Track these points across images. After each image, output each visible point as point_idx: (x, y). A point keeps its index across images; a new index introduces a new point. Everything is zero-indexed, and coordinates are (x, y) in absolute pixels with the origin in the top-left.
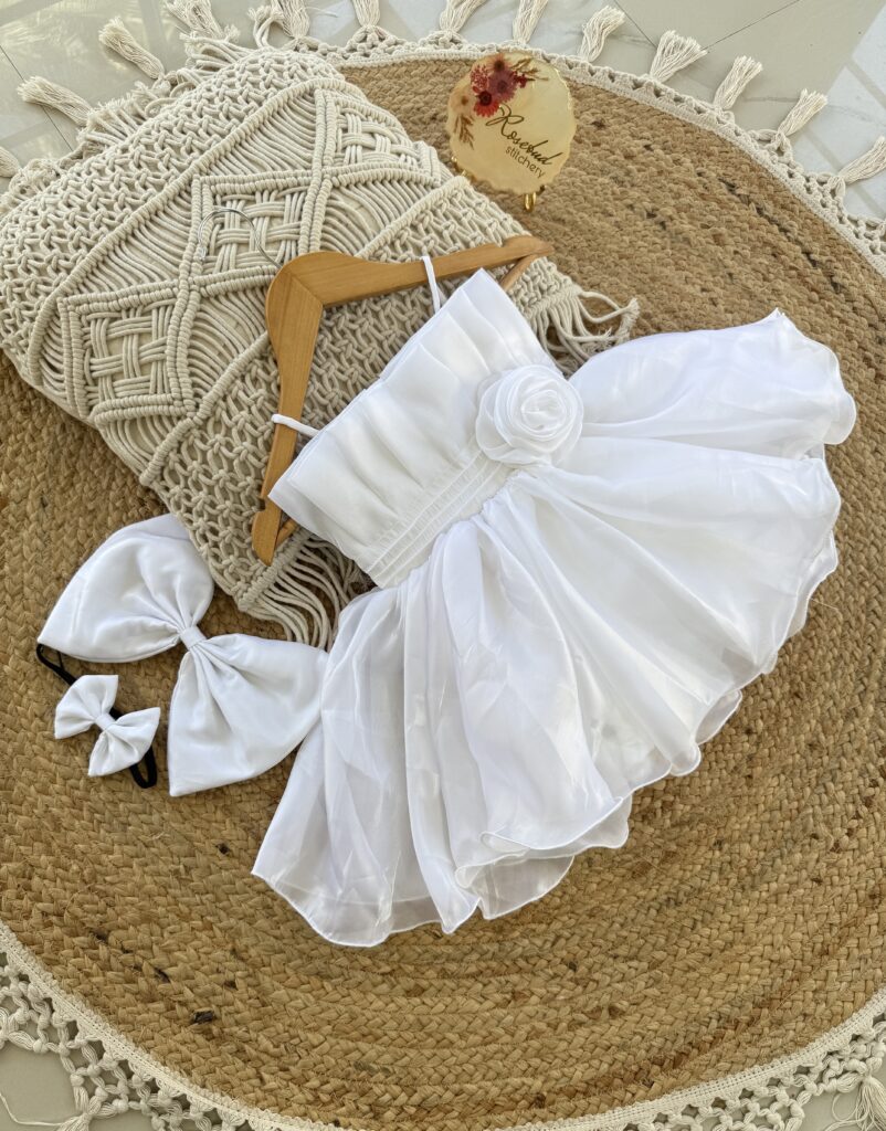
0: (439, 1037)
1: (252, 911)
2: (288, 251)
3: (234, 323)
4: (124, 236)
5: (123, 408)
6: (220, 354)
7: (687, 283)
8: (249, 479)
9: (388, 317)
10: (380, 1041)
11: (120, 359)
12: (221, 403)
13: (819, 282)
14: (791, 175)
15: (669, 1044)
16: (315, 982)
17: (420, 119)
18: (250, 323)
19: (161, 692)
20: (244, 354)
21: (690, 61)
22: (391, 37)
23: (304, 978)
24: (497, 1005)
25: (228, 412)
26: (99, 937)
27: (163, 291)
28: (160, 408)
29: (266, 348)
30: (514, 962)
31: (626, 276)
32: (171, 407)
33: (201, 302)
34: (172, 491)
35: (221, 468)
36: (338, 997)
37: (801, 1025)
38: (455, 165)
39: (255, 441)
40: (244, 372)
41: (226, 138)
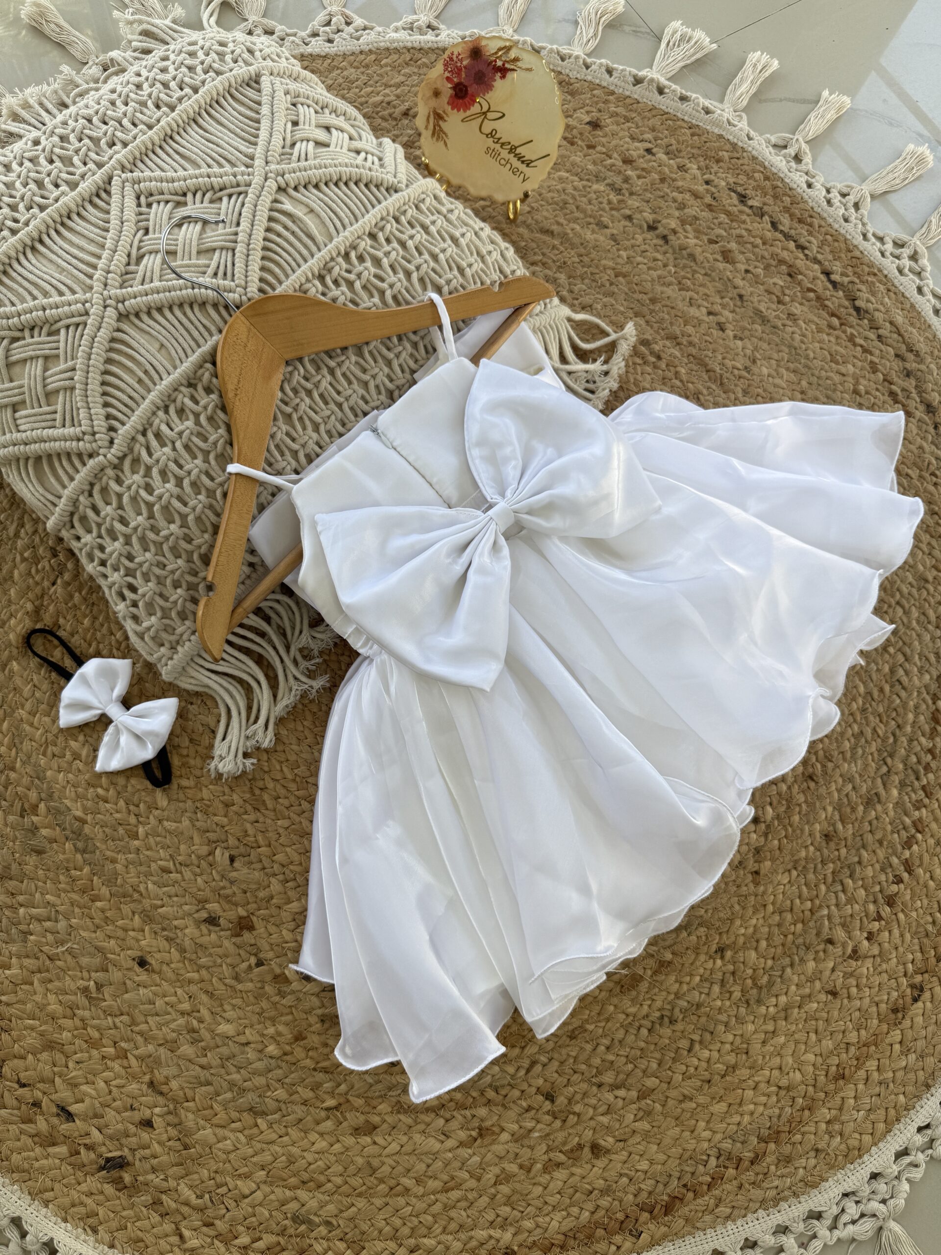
0: (392, 1183)
1: (174, 1035)
2: (223, 261)
3: (157, 346)
4: (29, 243)
5: (26, 444)
6: (140, 381)
7: (691, 305)
8: (174, 527)
10: (322, 1189)
11: (22, 387)
12: (140, 438)
13: (840, 306)
14: (810, 186)
15: (660, 1187)
16: (247, 1118)
17: (390, 115)
18: (176, 345)
19: (70, 775)
20: (167, 381)
21: (698, 56)
22: (359, 21)
23: (234, 1115)
24: (462, 1144)
25: (147, 448)
27: (73, 307)
28: (68, 443)
29: (195, 374)
30: (482, 1093)
31: (623, 296)
32: (81, 443)
33: (118, 320)
34: (83, 540)
35: (139, 514)
36: (274, 1136)
37: (813, 1162)
38: (427, 166)
39: (179, 482)
40: (167, 403)
41: (155, 129)
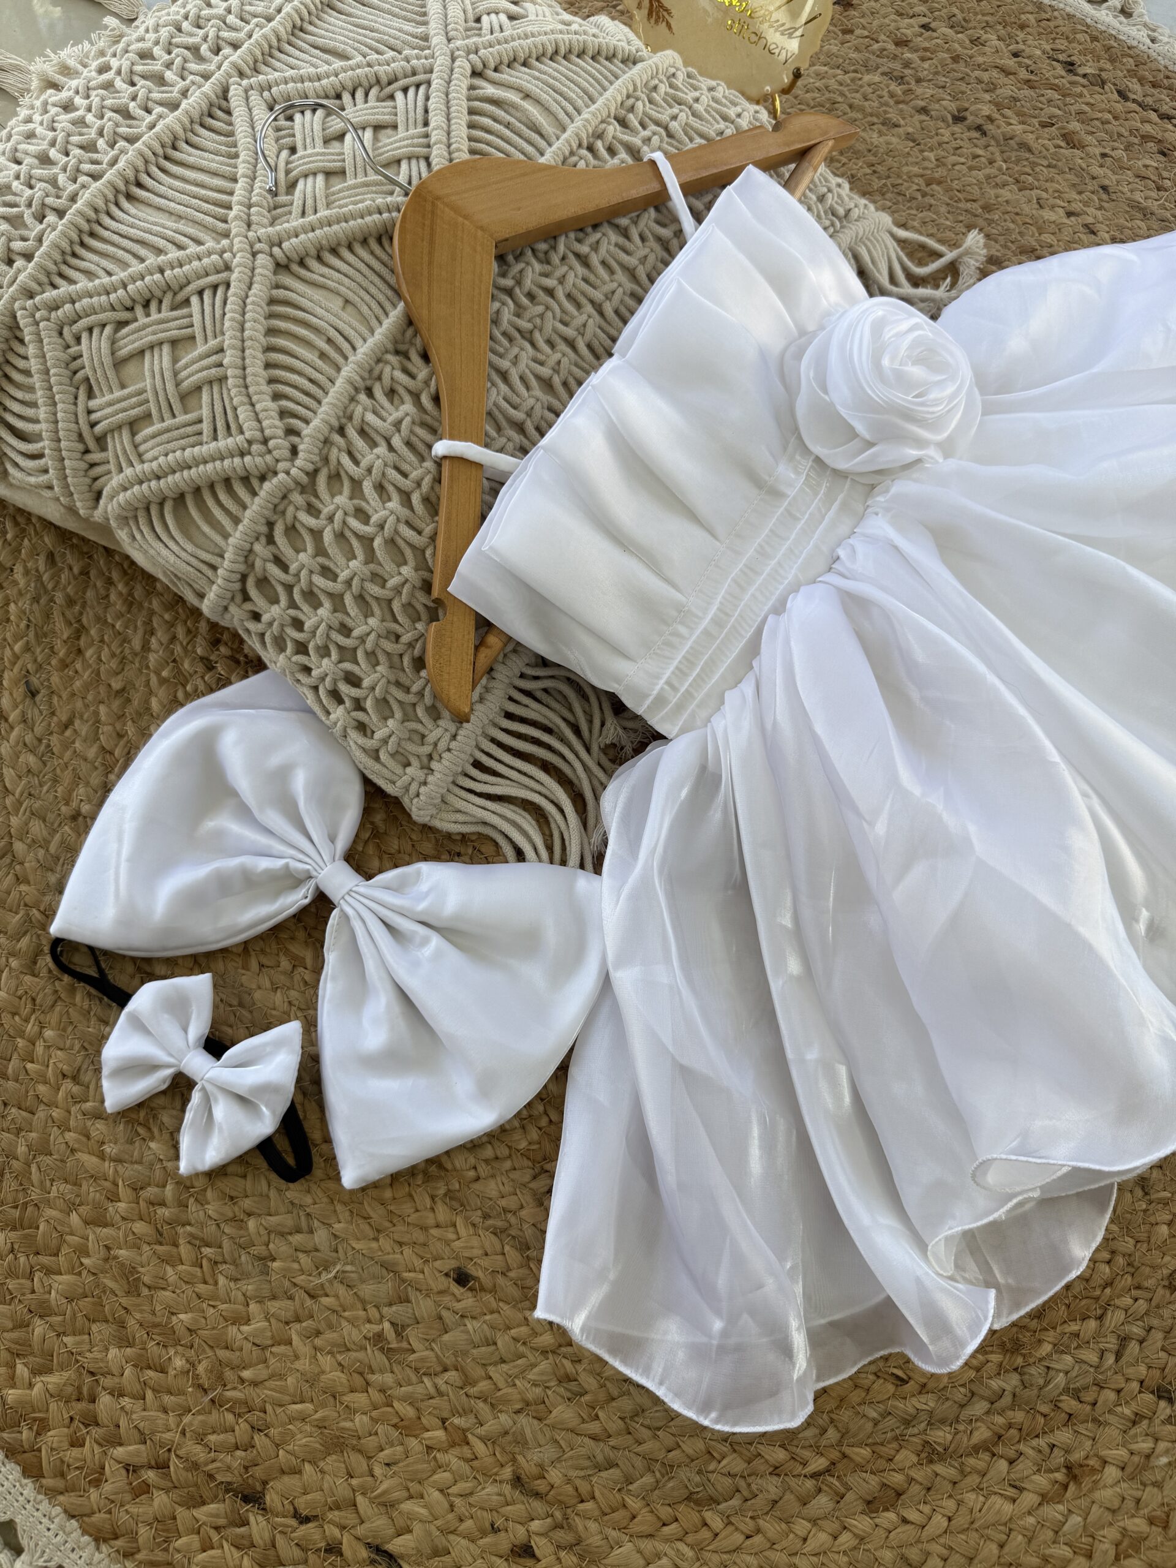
1: (538, 1391)
2: (415, 170)
4: (121, 189)
5: (158, 478)
6: (323, 355)
7: (1041, 207)
8: (406, 570)
9: (604, 263)
11: (142, 391)
12: (337, 438)
16: (688, 1515)
18: (367, 297)
19: (293, 994)
20: (364, 349)
23: (665, 1512)
24: (1045, 1498)
25: (350, 454)
26: (246, 1499)
27: (206, 261)
28: (227, 462)
29: (404, 333)
30: (1056, 1404)
32: (247, 459)
33: (275, 273)
34: (265, 618)
36: (739, 1538)
39: (406, 499)
40: (370, 382)
41: (276, 20)
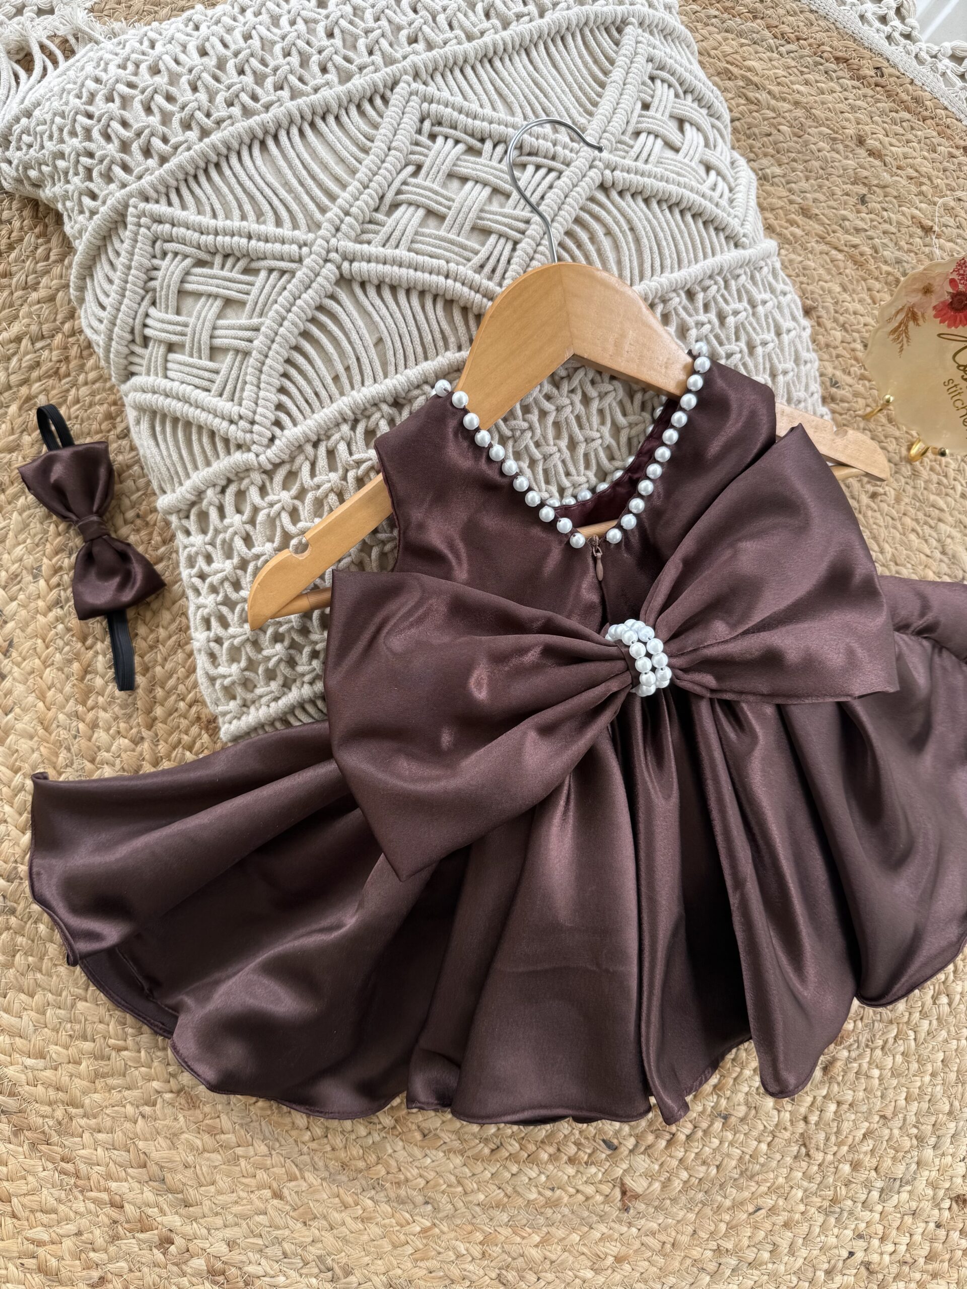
2: (496, 253)
4: (260, 135)
5: (168, 397)
6: (336, 376)
9: (601, 412)
11: (186, 325)
12: (309, 449)
18: (398, 344)
20: (369, 390)
25: (313, 465)
27: (286, 247)
28: (217, 420)
32: (233, 427)
33: (337, 284)
35: (271, 540)
40: (359, 416)
41: (474, 43)
